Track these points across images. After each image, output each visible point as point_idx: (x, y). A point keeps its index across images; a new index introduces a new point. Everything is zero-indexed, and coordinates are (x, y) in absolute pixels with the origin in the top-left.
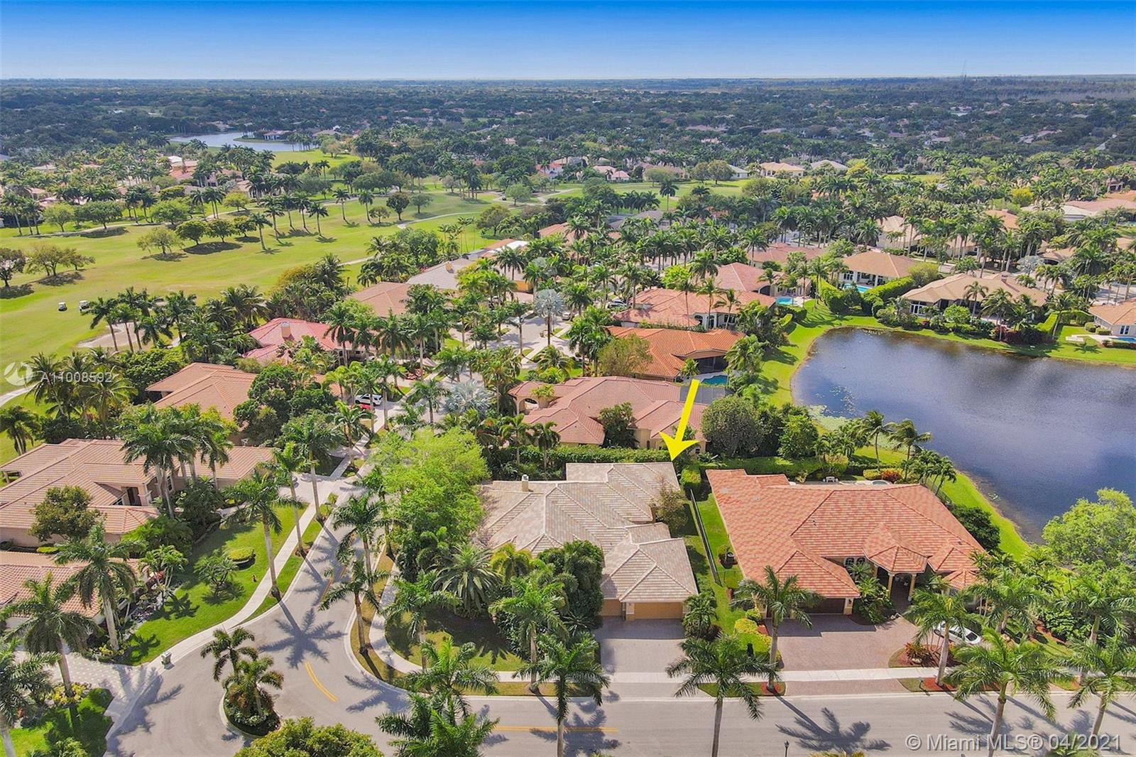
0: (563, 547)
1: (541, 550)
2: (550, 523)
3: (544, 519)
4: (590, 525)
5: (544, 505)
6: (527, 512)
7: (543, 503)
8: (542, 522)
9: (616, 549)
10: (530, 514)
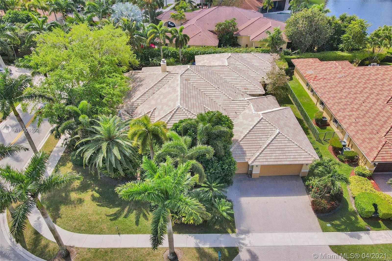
0: (196, 117)
1: (176, 120)
2: (184, 97)
3: (179, 93)
4: (218, 97)
5: (179, 82)
6: (165, 88)
7: (178, 80)
8: (177, 96)
9: (240, 116)
10: (167, 89)
